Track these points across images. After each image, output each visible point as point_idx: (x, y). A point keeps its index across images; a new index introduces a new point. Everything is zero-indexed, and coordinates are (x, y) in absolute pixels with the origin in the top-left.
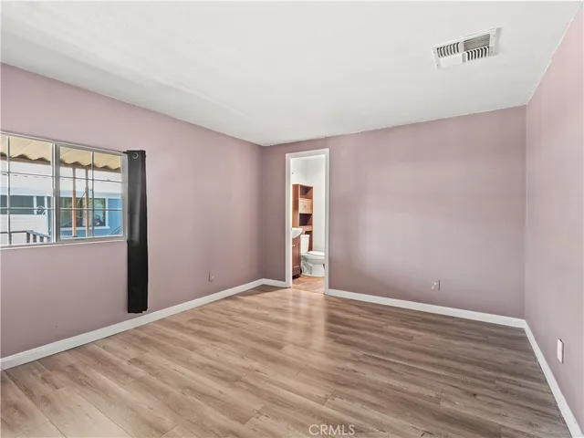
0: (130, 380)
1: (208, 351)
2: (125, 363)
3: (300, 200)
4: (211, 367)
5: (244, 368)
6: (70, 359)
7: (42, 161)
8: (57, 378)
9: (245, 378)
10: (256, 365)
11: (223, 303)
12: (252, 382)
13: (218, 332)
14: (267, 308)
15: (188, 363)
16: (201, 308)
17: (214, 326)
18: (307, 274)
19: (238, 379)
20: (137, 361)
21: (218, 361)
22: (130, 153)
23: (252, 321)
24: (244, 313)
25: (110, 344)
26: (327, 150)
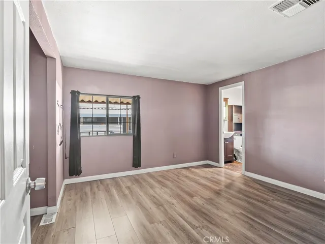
0: (122, 194)
1: (158, 190)
2: (124, 187)
3: (234, 115)
4: (154, 197)
5: (167, 201)
6: (108, 182)
7: (103, 102)
8: (101, 187)
9: (165, 206)
10: (174, 201)
11: (179, 170)
12: (167, 208)
13: (168, 183)
14: (200, 176)
15: (146, 193)
16: (168, 171)
17: (168, 180)
18: (239, 161)
19: (162, 205)
20: (129, 188)
21: (159, 195)
22: (134, 97)
23: (188, 181)
24: (186, 177)
25: (124, 179)
26: (243, 83)
